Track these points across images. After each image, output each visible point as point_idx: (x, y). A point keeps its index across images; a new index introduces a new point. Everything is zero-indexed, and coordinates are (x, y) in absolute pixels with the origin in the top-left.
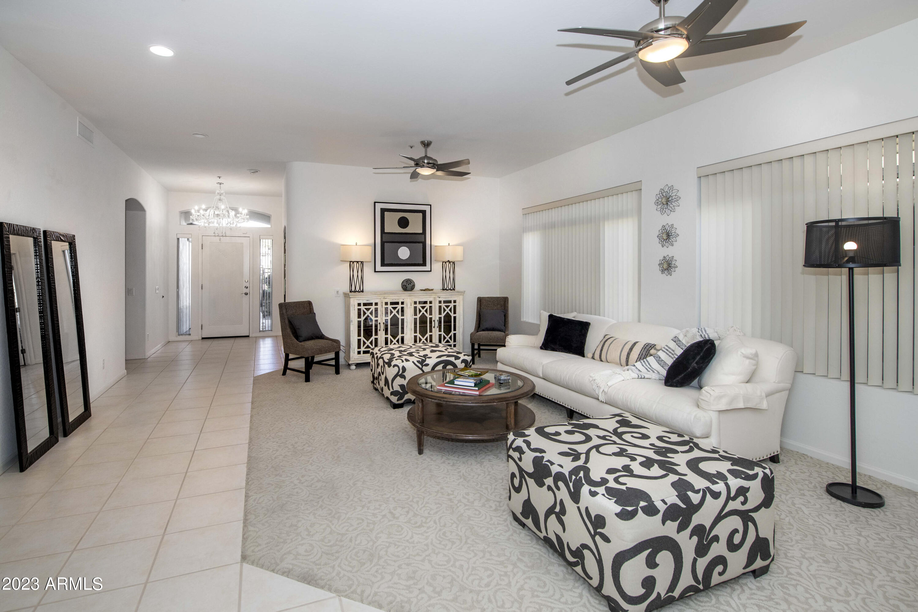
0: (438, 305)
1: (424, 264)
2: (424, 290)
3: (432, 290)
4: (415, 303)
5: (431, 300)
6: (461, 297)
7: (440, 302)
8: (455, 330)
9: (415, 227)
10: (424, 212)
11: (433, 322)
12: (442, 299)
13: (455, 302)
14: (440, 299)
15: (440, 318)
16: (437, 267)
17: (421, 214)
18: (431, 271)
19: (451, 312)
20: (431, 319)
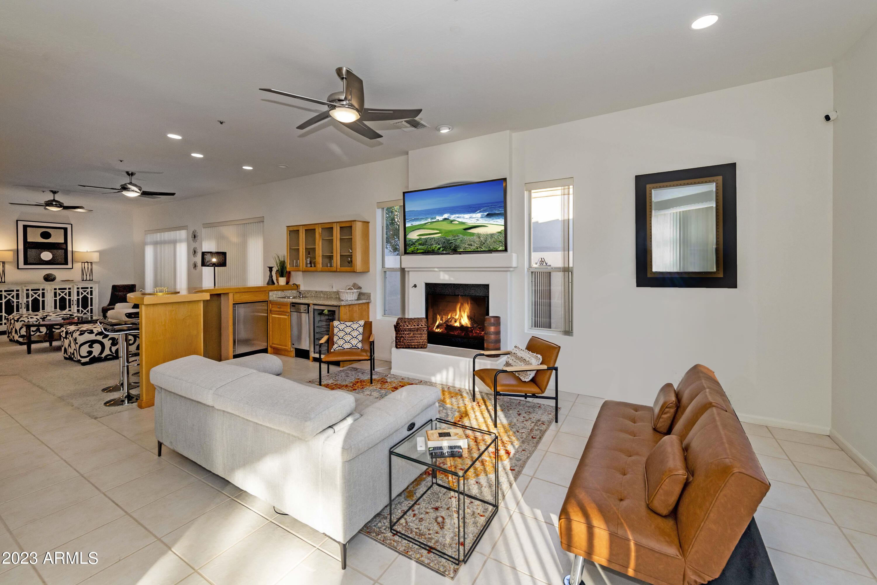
0: (75, 290)
1: (66, 263)
2: (64, 281)
3: (72, 281)
4: (55, 289)
5: (70, 287)
6: (97, 285)
7: (78, 288)
8: (91, 305)
9: (57, 238)
10: (65, 230)
11: (72, 302)
12: (80, 287)
13: (91, 288)
14: (78, 287)
15: (78, 299)
16: (78, 266)
17: (63, 230)
18: (72, 268)
19: (88, 295)
20: (70, 300)
